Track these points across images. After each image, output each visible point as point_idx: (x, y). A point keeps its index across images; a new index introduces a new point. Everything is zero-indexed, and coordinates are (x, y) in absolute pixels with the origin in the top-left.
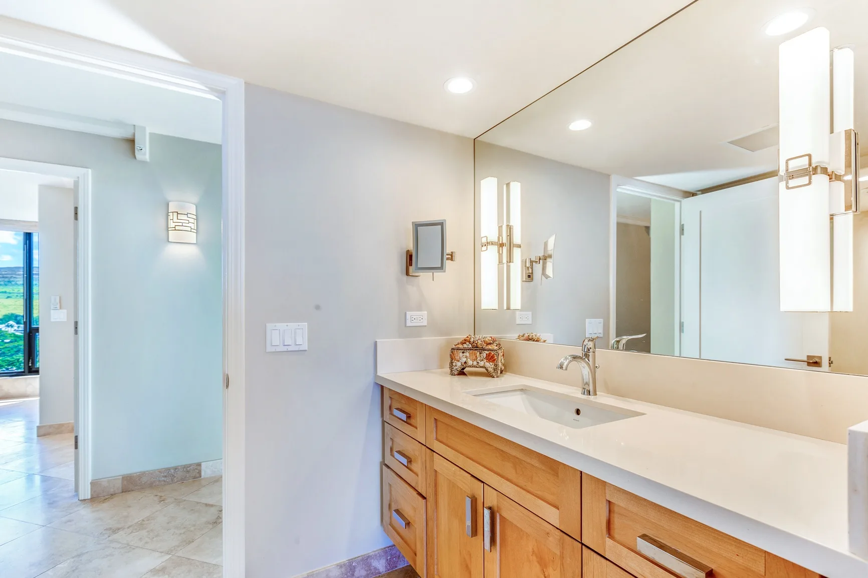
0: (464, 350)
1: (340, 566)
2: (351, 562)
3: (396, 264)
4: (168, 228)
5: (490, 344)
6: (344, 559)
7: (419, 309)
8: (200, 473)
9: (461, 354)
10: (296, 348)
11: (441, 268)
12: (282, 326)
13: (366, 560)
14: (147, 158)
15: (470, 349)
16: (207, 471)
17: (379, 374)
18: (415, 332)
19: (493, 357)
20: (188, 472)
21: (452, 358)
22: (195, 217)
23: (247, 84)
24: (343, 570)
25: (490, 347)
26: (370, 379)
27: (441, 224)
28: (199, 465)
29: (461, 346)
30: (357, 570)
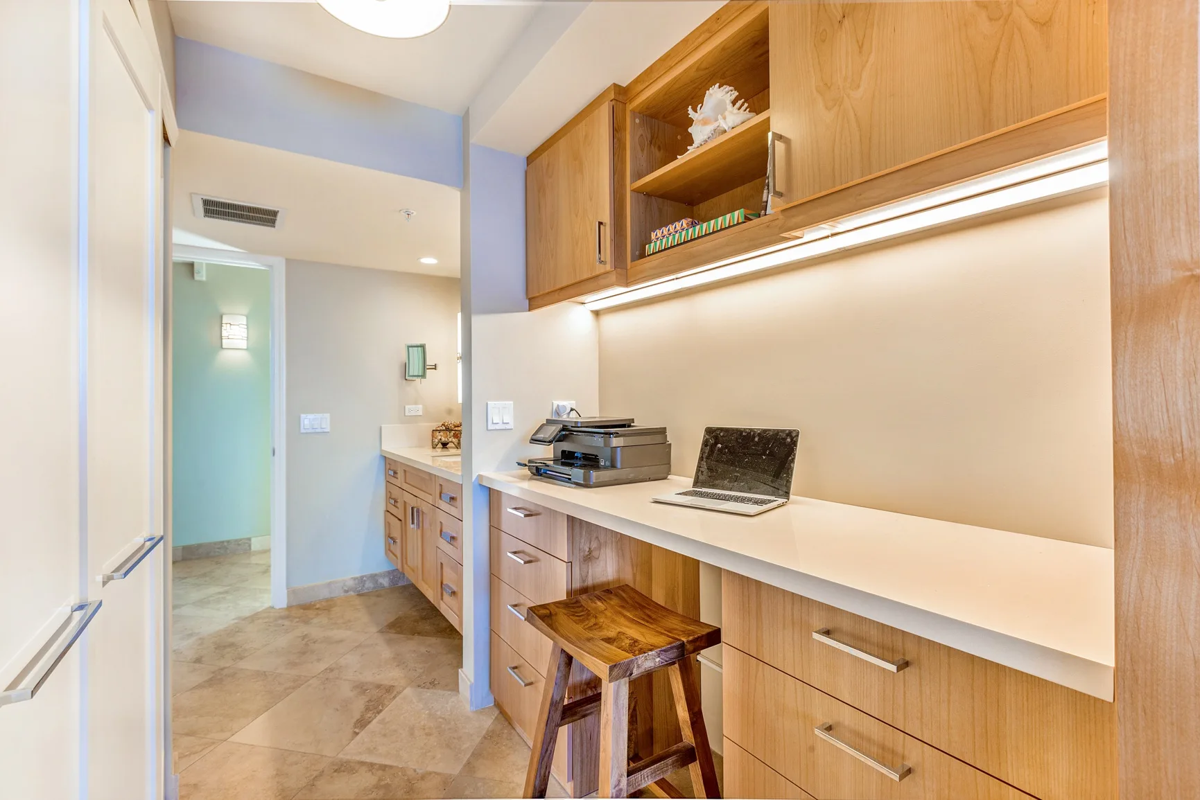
0: (440, 431)
1: (355, 579)
2: (362, 577)
3: (396, 372)
4: (221, 337)
5: (458, 426)
6: (358, 575)
7: (416, 403)
8: (250, 546)
9: (438, 434)
10: (321, 431)
11: (423, 376)
12: (311, 416)
13: (373, 577)
14: (204, 279)
15: (444, 430)
16: (256, 545)
17: (383, 448)
18: (414, 419)
19: (457, 435)
20: (239, 545)
21: (433, 436)
22: (246, 327)
23: (286, 259)
24: (357, 581)
25: (456, 429)
26: (377, 453)
27: (423, 347)
28: (249, 539)
29: (438, 429)
30: (367, 583)
